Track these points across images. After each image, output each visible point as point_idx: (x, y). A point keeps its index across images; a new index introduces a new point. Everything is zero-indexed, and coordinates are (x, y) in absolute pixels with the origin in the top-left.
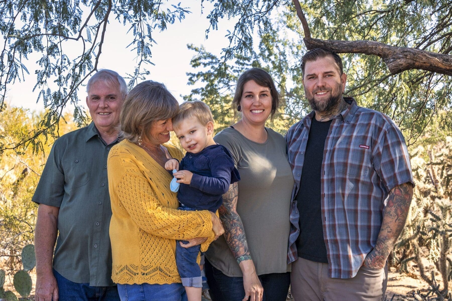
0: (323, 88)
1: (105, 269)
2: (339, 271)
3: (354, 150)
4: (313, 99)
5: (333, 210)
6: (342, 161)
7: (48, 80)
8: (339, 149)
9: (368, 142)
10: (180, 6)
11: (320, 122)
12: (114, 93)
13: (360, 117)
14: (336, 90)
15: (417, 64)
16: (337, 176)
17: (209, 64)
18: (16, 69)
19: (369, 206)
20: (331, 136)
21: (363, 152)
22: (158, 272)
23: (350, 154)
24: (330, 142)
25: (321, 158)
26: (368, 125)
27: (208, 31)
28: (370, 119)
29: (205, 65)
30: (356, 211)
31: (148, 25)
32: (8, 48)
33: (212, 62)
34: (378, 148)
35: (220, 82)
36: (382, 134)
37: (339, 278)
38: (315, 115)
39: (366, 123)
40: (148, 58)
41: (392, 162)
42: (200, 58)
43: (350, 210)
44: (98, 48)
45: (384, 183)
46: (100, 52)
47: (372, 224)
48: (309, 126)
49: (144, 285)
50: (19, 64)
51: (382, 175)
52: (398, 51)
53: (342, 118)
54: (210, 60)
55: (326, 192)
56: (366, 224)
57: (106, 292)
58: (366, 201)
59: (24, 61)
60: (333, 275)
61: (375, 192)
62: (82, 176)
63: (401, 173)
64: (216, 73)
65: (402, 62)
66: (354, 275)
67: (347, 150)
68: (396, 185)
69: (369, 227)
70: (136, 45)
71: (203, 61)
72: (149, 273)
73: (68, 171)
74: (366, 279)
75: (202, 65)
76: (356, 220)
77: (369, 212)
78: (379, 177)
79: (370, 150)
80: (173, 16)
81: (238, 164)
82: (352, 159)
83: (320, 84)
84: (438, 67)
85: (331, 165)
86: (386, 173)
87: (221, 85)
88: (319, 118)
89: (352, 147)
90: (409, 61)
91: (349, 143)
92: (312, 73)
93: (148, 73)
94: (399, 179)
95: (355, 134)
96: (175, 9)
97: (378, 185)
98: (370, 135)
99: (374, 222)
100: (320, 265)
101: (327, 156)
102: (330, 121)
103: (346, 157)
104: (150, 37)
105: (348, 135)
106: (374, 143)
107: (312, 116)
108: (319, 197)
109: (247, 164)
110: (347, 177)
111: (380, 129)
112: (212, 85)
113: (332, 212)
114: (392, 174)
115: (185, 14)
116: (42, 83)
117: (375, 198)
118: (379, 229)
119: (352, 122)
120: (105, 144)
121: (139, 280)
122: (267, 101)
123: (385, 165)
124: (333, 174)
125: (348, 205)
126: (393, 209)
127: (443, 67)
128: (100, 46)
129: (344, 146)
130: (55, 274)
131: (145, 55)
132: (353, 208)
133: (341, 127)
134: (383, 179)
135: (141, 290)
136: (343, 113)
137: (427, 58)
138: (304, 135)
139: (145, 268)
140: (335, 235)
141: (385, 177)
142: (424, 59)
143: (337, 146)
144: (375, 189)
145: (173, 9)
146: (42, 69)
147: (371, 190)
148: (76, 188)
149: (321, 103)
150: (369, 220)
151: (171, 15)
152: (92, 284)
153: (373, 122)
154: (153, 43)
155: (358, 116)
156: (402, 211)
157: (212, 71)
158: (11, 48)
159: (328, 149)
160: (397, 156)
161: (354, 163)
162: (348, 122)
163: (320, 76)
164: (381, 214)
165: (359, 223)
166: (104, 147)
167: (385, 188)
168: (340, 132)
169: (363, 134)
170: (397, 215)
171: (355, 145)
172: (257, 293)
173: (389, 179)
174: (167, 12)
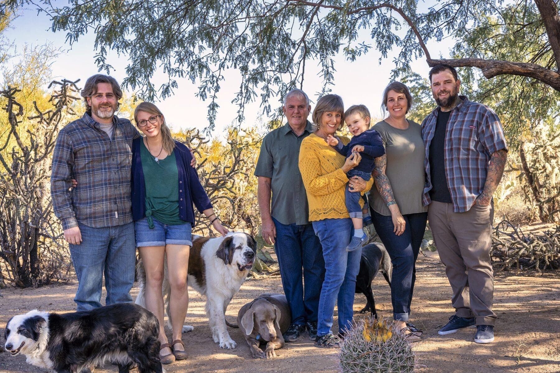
0: (444, 91)
1: (304, 214)
2: (458, 208)
3: (465, 129)
4: (438, 99)
5: (452, 169)
6: (457, 136)
7: (268, 99)
8: (455, 129)
9: (475, 124)
10: (365, 44)
11: (444, 113)
12: (303, 104)
13: (470, 108)
14: (453, 92)
15: (504, 71)
16: (454, 146)
17: (414, 80)
18: (250, 95)
19: (477, 165)
20: (451, 121)
21: (471, 131)
22: (333, 211)
23: (463, 132)
24: (449, 125)
25: (444, 136)
26: (475, 113)
27: (380, 59)
28: (477, 109)
29: (411, 81)
30: (468, 169)
31: (331, 60)
32: (244, 82)
33: (416, 79)
34: (482, 128)
35: (423, 93)
36: (484, 118)
37: (458, 213)
38: (440, 109)
39: (474, 111)
40: (331, 80)
41: (492, 136)
42: (407, 77)
43: (464, 168)
44: (301, 77)
45: (487, 150)
46: (303, 79)
47: (480, 177)
48: (437, 115)
49: (326, 220)
50: (251, 91)
51: (485, 145)
52: (490, 63)
53: (458, 110)
54: (415, 78)
55: (447, 158)
56: (475, 177)
57: (305, 228)
58: (475, 162)
59: (255, 89)
60: (455, 211)
61: (481, 157)
62: (285, 157)
63: (498, 143)
64: (419, 87)
65: (493, 70)
66: (468, 209)
67: (461, 130)
68: (495, 151)
69: (478, 179)
70: (323, 73)
71: (409, 78)
72: (328, 212)
73: (275, 155)
74: (478, 212)
75: (409, 82)
76: (469, 174)
77: (478, 169)
78: (483, 147)
79: (476, 129)
80: (360, 51)
81: (386, 144)
82: (464, 135)
83: (442, 89)
84: (519, 72)
85: (451, 140)
86: (488, 143)
87: (424, 95)
88: (443, 110)
89: (464, 128)
90: (499, 69)
91: (462, 125)
92: (436, 82)
93: (331, 90)
94: (497, 147)
95: (466, 119)
96: (361, 46)
97: (483, 152)
98: (476, 119)
99: (481, 175)
100: (447, 204)
101: (448, 134)
102: (450, 112)
103: (460, 134)
104: (333, 67)
105: (462, 120)
106: (479, 124)
107: (439, 110)
108: (443, 160)
109: (392, 144)
110: (461, 147)
111: (483, 115)
112: (417, 96)
113: (452, 170)
114: (492, 144)
115: (368, 48)
116: (265, 102)
117: (481, 160)
118: (485, 180)
119: (464, 112)
120: (296, 136)
121: (322, 217)
122: (403, 103)
123: (487, 138)
124: (452, 145)
125: (463, 165)
126: (494, 166)
127: (522, 71)
128: (303, 75)
129: (459, 127)
130: (273, 219)
131: (329, 79)
132: (466, 167)
133: (457, 115)
134: (487, 148)
135: (324, 223)
136: (459, 106)
137: (511, 66)
138: (434, 121)
139: (325, 210)
140: (454, 185)
141: (488, 146)
142: (508, 67)
143: (454, 128)
144: (480, 154)
145: (359, 46)
146: (265, 92)
147: (478, 155)
148: (281, 165)
149: (443, 101)
150: (478, 174)
151: (358, 51)
152: (298, 224)
153: (478, 111)
154: (334, 71)
155: (469, 107)
156: (500, 168)
157: (417, 85)
158: (246, 81)
159: (449, 129)
160: (495, 132)
161: (465, 137)
162: (462, 112)
163: (442, 84)
164: (486, 171)
165: (471, 177)
166: (296, 138)
167: (488, 154)
168: (456, 118)
169: (471, 119)
170: (497, 170)
171: (466, 126)
172: (401, 224)
173: (491, 147)
174: (355, 49)
